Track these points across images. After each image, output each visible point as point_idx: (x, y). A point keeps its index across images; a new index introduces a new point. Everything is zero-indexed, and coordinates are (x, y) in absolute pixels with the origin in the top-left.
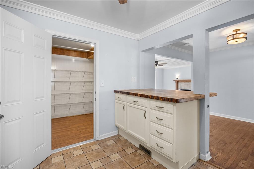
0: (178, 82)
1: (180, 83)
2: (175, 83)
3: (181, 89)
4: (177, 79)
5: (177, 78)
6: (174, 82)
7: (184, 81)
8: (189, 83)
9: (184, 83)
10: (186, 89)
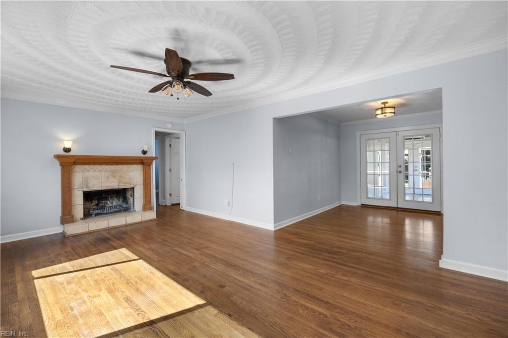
3: (85, 190)
5: (66, 147)
10: (108, 186)
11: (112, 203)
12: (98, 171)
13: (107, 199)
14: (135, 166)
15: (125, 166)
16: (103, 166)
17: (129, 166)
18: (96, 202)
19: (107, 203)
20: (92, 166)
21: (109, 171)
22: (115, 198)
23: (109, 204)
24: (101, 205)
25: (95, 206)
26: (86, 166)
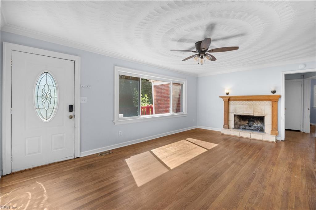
0: (229, 100)
1: (232, 102)
2: (224, 102)
3: (235, 114)
4: (227, 94)
5: (227, 92)
6: (222, 99)
7: (243, 99)
8: (254, 102)
9: (241, 102)
10: (247, 114)
11: (257, 125)
12: (241, 104)
13: (253, 121)
14: (265, 102)
15: (258, 102)
16: (244, 102)
17: (261, 102)
18: (248, 122)
19: (254, 124)
20: (238, 102)
21: (248, 105)
22: (259, 122)
23: (255, 124)
24: (250, 124)
25: (247, 124)
26: (235, 102)
